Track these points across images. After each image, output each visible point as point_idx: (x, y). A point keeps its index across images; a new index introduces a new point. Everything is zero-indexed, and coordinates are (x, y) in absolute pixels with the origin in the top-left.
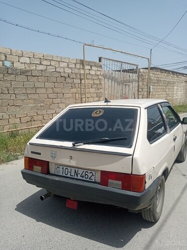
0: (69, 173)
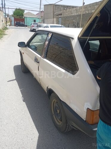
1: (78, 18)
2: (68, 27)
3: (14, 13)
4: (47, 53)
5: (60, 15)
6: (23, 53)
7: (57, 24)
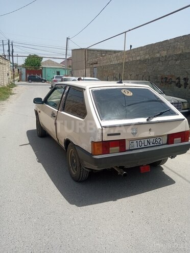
0: (143, 145)
1: (119, 68)
2: (107, 80)
3: (27, 62)
4: (64, 105)
5: (95, 64)
6: (40, 112)
7: (91, 77)
